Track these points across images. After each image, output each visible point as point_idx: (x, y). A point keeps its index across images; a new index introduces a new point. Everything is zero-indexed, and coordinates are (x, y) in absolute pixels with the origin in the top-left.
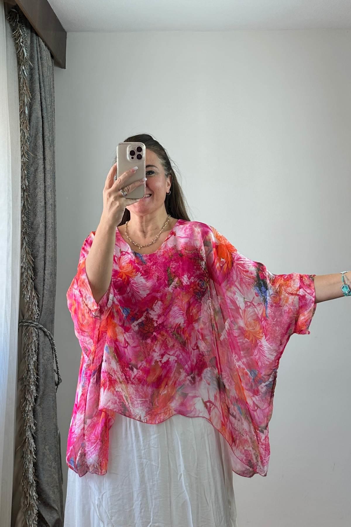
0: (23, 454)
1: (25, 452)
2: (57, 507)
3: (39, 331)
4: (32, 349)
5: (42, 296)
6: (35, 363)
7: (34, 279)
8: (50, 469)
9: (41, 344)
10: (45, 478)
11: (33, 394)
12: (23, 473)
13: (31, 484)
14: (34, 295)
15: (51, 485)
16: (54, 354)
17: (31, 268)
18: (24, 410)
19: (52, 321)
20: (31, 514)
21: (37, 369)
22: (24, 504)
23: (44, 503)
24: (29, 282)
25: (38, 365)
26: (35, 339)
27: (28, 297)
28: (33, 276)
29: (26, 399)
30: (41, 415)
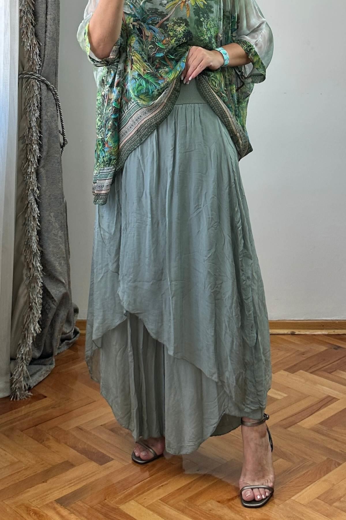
0: (26, 220)
1: (28, 218)
2: (64, 280)
3: (42, 84)
4: (34, 104)
5: (44, 44)
6: (38, 120)
7: (35, 25)
8: (56, 238)
9: (43, 99)
10: (50, 248)
11: (36, 154)
12: (25, 242)
13: (35, 253)
14: (35, 43)
15: (57, 256)
16: (59, 112)
17: (31, 11)
18: (26, 172)
19: (56, 74)
20: (34, 287)
21: (40, 126)
22: (26, 276)
23: (50, 275)
24: (29, 27)
25: (40, 121)
26: (37, 92)
27: (29, 44)
28: (33, 21)
29: (28, 160)
30: (45, 178)
